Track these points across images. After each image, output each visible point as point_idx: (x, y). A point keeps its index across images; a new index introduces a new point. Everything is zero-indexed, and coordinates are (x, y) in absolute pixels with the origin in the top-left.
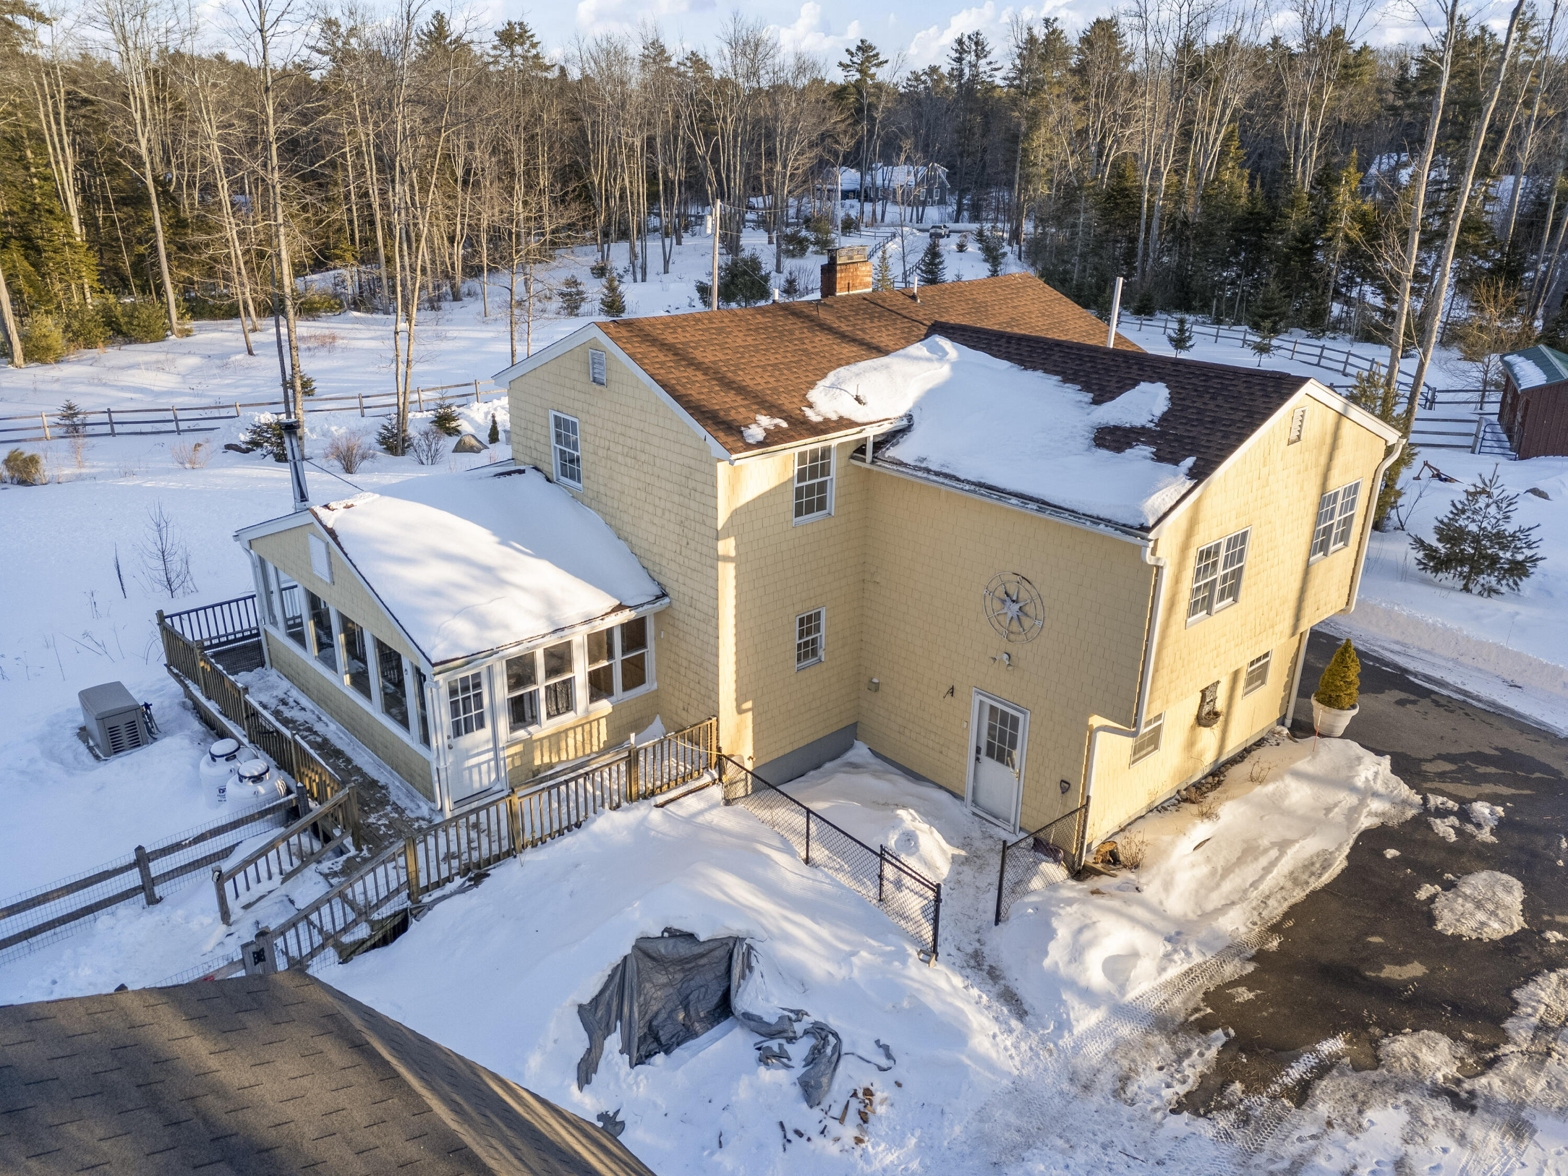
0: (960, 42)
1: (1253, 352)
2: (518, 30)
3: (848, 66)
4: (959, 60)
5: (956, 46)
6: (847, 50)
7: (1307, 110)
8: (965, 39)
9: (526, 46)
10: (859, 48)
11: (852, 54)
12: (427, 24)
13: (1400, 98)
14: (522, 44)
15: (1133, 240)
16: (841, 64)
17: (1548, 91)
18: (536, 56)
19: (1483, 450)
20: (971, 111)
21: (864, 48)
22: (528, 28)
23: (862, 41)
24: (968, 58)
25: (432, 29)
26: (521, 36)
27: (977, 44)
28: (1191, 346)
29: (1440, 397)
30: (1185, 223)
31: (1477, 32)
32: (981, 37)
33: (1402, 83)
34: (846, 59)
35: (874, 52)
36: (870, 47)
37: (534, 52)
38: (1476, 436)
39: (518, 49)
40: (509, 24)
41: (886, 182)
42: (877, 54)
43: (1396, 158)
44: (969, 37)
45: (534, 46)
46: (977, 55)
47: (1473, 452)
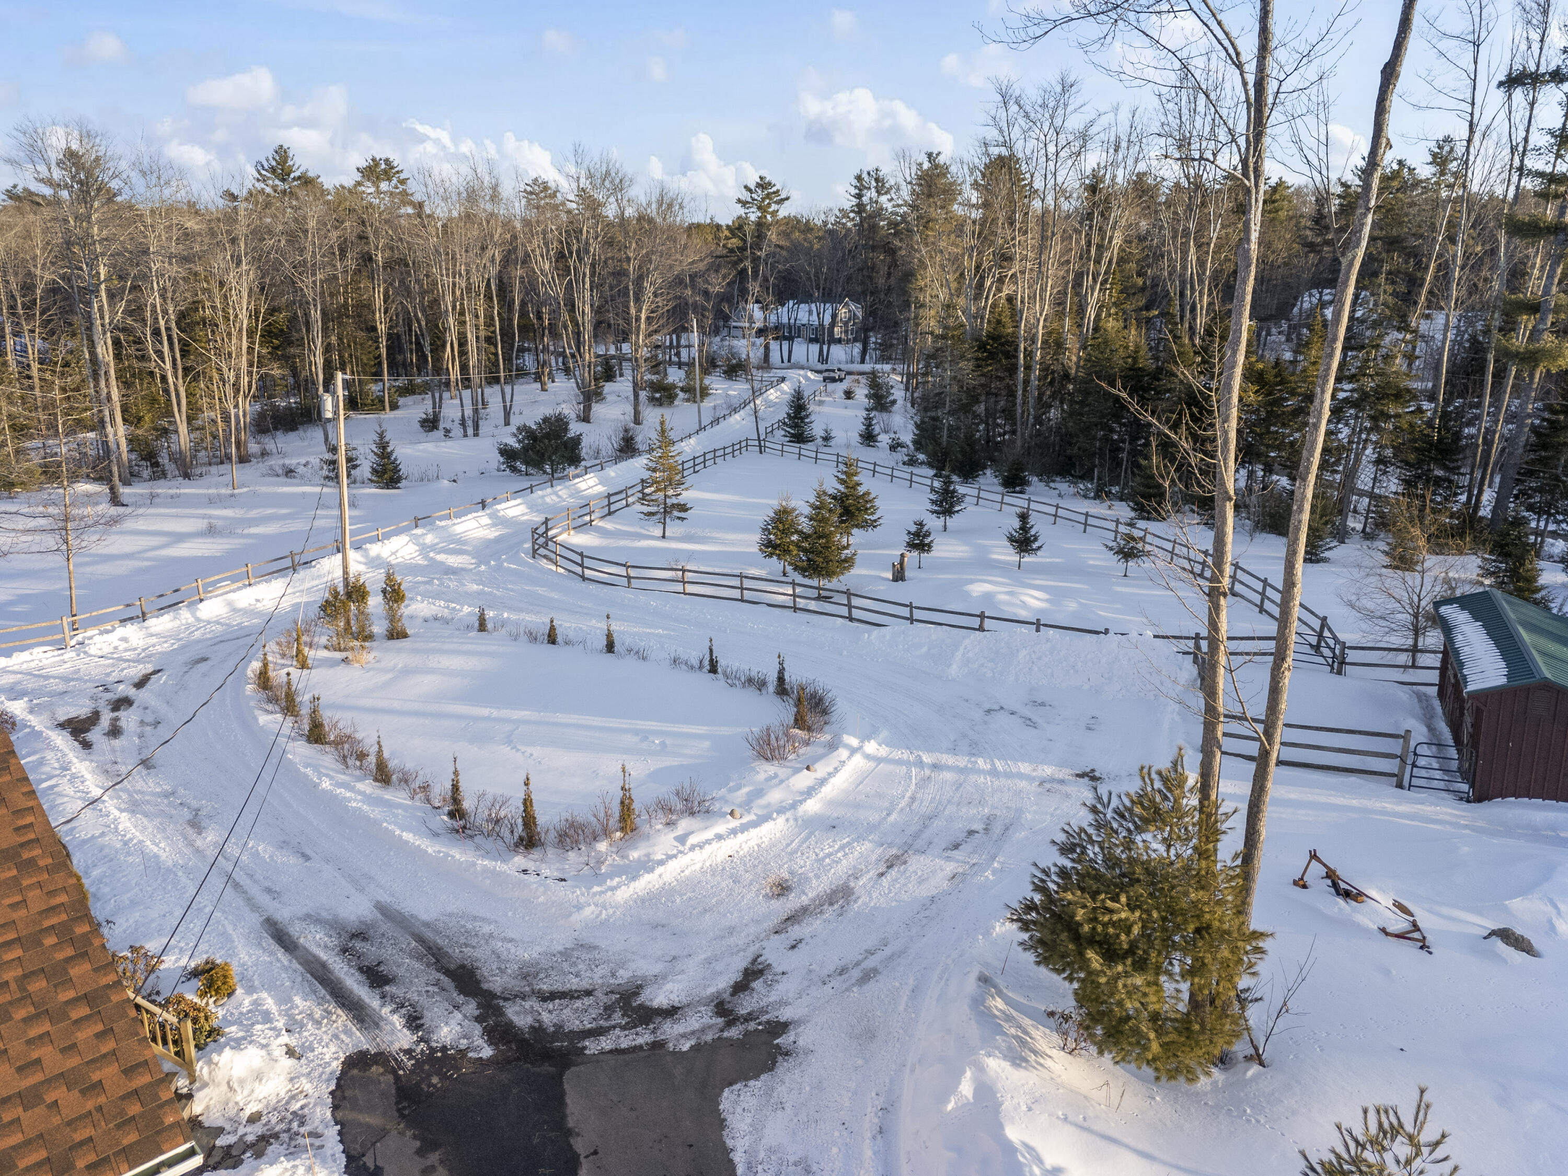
0: (859, 178)
1: (1116, 557)
2: (383, 166)
3: (748, 202)
4: (859, 196)
5: (855, 182)
6: (746, 187)
7: (1192, 250)
8: (865, 176)
9: (395, 181)
10: (758, 185)
11: (750, 191)
12: (267, 160)
13: (1318, 235)
14: (389, 180)
15: (1012, 394)
16: (739, 201)
17: (1473, 226)
18: (405, 193)
19: (1415, 781)
20: (874, 248)
21: (763, 184)
22: (395, 164)
23: (761, 178)
24: (868, 194)
25: (274, 163)
26: (385, 172)
27: (877, 180)
28: (1039, 548)
29: (1352, 656)
30: (1066, 376)
31: (1395, 167)
32: (881, 174)
33: (1319, 219)
34: (746, 196)
35: (774, 189)
36: (770, 184)
37: (401, 187)
38: (1403, 761)
39: (384, 186)
40: (374, 160)
41: (792, 321)
42: (778, 191)
43: (1318, 296)
44: (869, 173)
45: (403, 182)
46: (877, 192)
47: (1400, 786)
